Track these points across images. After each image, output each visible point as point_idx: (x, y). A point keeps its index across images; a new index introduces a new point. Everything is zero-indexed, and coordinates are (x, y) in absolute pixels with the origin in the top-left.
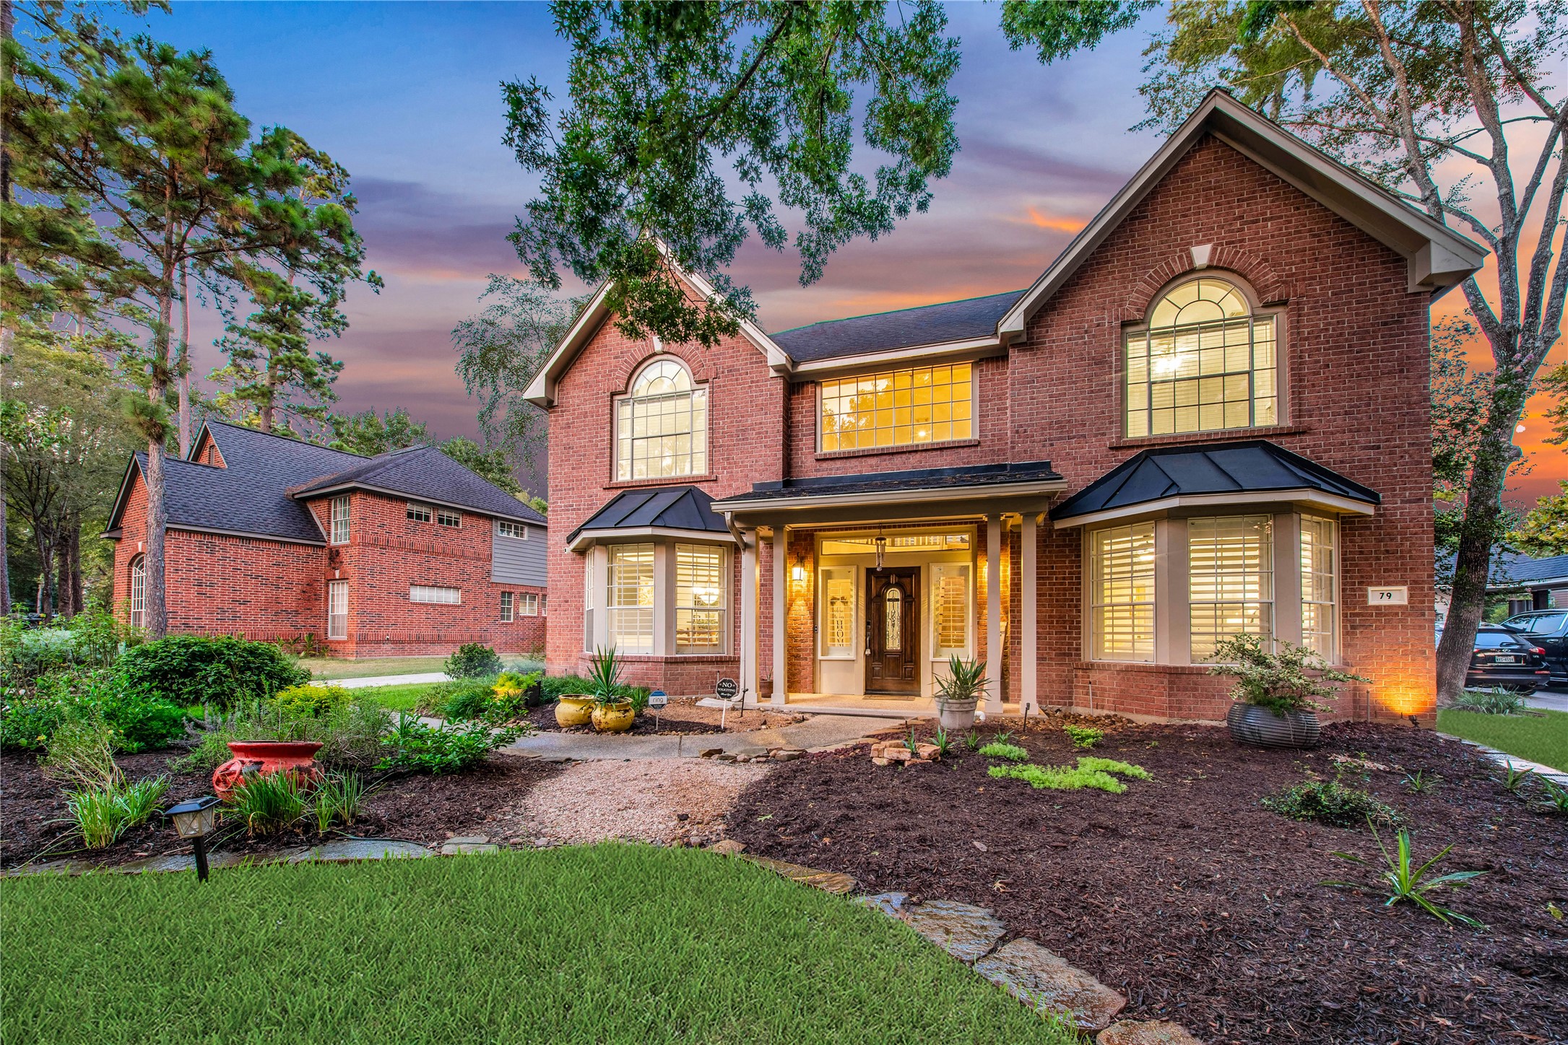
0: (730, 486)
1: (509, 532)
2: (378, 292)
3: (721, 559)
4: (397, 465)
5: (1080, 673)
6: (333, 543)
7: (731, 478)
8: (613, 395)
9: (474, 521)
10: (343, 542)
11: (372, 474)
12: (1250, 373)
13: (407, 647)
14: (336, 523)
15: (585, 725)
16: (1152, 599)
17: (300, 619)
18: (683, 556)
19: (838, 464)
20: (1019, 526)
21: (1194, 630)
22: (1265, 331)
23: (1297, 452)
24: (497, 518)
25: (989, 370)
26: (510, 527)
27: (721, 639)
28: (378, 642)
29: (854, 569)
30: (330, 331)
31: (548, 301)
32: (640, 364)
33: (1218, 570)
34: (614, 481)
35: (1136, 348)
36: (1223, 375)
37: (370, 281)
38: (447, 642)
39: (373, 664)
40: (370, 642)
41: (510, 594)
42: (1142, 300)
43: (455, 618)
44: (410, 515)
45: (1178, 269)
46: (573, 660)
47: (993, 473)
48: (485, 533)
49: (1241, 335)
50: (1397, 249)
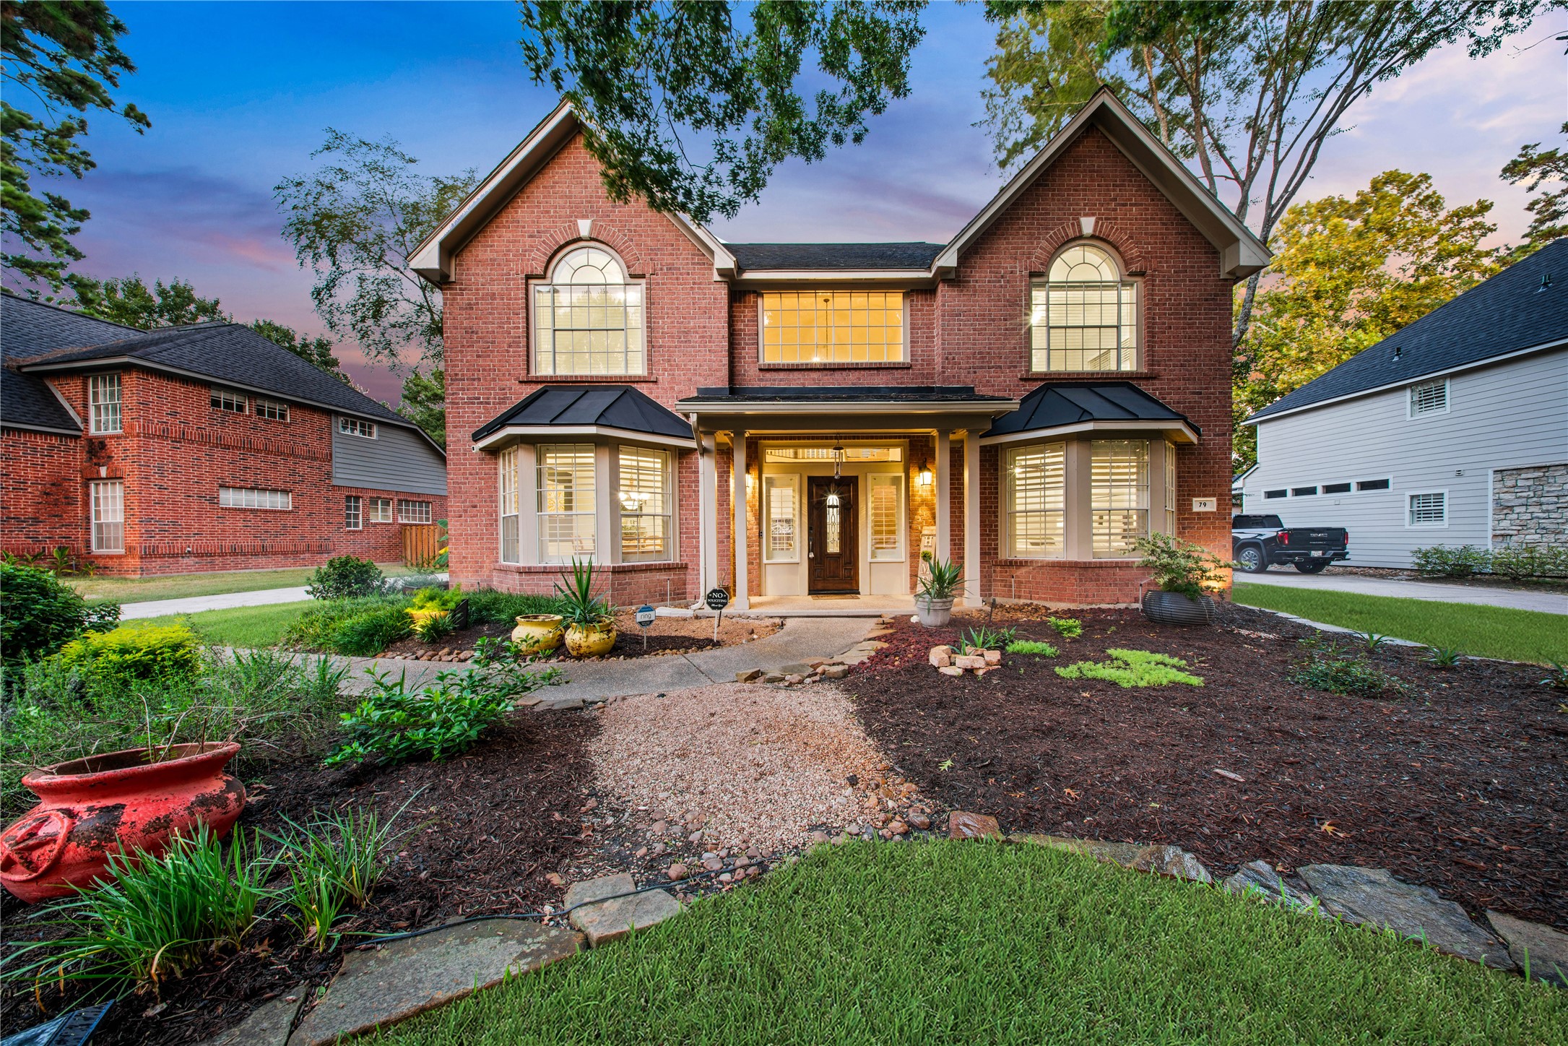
0: (672, 388)
1: (352, 430)
2: (141, 132)
3: (665, 464)
4: (193, 342)
5: (999, 569)
6: (93, 431)
7: (673, 379)
8: (528, 277)
9: (307, 416)
10: (111, 432)
11: (154, 349)
12: (1118, 327)
13: (218, 560)
14: (98, 408)
15: (558, 648)
16: (1062, 506)
17: (42, 529)
18: (625, 459)
19: (782, 375)
20: (962, 441)
21: (1095, 531)
22: (1129, 295)
23: (1150, 392)
24: (338, 414)
25: (919, 302)
26: (354, 424)
27: (666, 545)
28: (174, 556)
29: (796, 478)
30: (64, 169)
31: (404, 174)
32: (561, 248)
33: (1111, 483)
34: (533, 373)
35: (1038, 296)
36: (1100, 327)
37: (127, 115)
38: (275, 553)
39: (169, 583)
40: (162, 556)
41: (357, 498)
42: (1044, 256)
43: (285, 526)
44: (215, 403)
45: (1071, 235)
46: (485, 572)
47: (924, 393)
48: (321, 429)
49: (1111, 296)
50: (1214, 244)
